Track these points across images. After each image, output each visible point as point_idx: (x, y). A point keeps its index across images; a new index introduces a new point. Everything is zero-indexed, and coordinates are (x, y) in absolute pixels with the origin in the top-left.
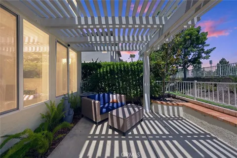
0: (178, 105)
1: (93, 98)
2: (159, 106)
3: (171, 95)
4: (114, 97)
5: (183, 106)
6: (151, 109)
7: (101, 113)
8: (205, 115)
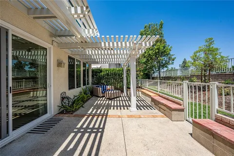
1: (99, 87)
4: (108, 87)
5: (141, 91)
6: (127, 93)
7: (102, 93)
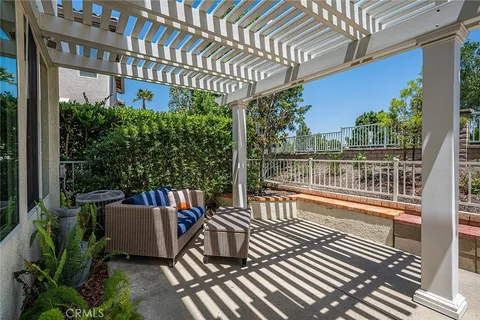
0: (291, 199)
2: (263, 206)
3: (269, 185)
4: (182, 197)
5: (297, 199)
8: (331, 207)
